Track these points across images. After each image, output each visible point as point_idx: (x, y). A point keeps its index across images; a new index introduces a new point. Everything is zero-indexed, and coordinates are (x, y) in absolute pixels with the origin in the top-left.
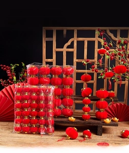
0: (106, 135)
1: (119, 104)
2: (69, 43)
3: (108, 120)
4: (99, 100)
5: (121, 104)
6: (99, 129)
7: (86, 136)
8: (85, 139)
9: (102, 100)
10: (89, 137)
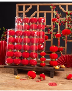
0: (56, 77)
1: (67, 55)
2: (34, 14)
3: (57, 66)
4: (52, 53)
5: (69, 56)
6: (51, 73)
7: (42, 78)
8: (41, 80)
9: (54, 53)
10: (44, 79)
